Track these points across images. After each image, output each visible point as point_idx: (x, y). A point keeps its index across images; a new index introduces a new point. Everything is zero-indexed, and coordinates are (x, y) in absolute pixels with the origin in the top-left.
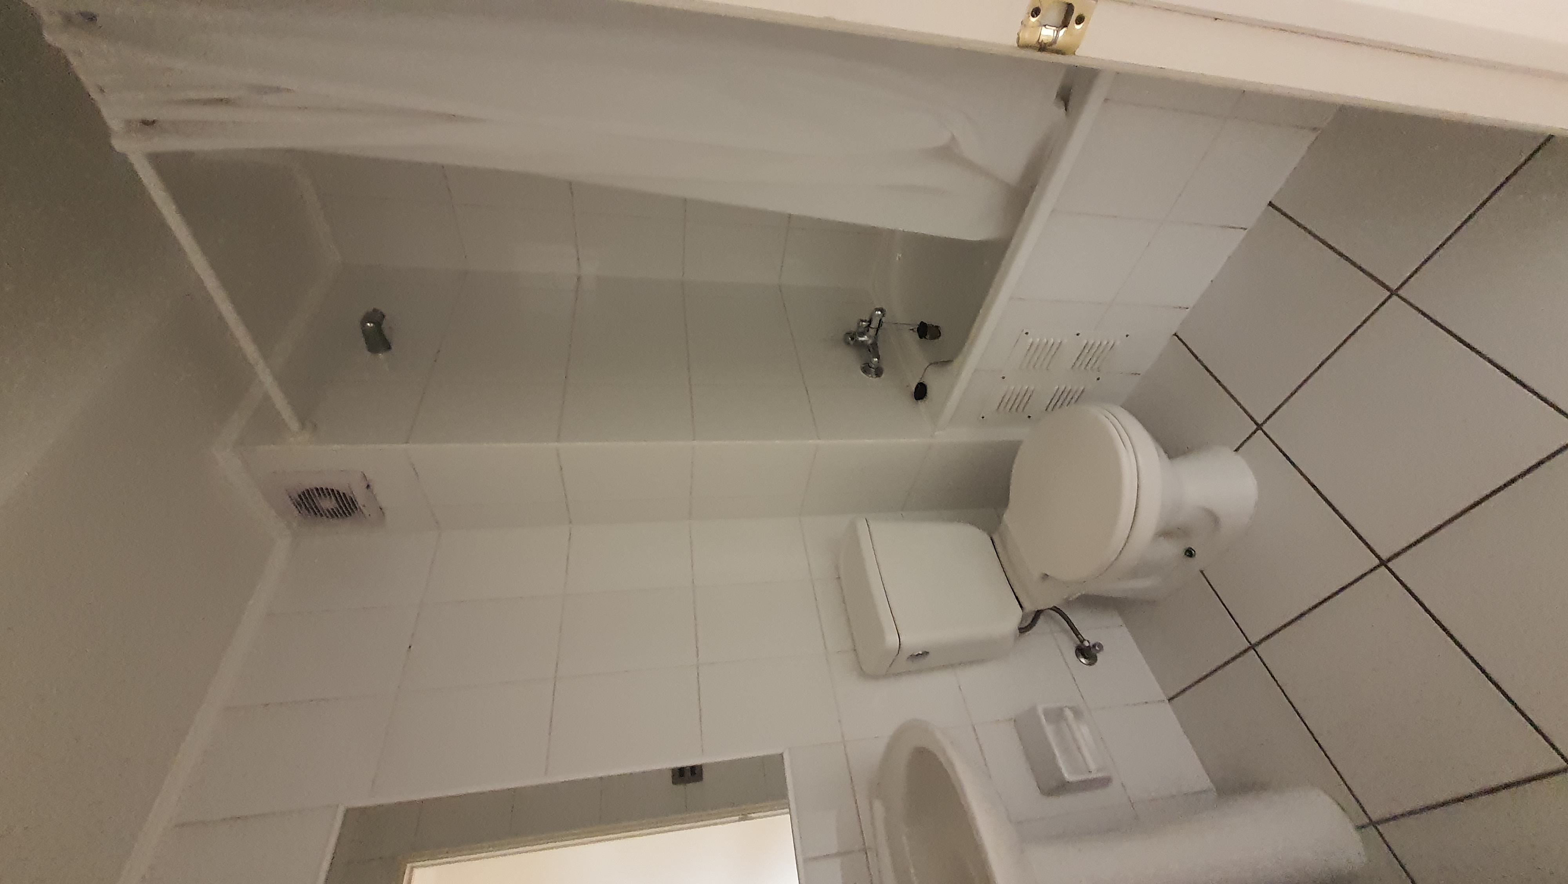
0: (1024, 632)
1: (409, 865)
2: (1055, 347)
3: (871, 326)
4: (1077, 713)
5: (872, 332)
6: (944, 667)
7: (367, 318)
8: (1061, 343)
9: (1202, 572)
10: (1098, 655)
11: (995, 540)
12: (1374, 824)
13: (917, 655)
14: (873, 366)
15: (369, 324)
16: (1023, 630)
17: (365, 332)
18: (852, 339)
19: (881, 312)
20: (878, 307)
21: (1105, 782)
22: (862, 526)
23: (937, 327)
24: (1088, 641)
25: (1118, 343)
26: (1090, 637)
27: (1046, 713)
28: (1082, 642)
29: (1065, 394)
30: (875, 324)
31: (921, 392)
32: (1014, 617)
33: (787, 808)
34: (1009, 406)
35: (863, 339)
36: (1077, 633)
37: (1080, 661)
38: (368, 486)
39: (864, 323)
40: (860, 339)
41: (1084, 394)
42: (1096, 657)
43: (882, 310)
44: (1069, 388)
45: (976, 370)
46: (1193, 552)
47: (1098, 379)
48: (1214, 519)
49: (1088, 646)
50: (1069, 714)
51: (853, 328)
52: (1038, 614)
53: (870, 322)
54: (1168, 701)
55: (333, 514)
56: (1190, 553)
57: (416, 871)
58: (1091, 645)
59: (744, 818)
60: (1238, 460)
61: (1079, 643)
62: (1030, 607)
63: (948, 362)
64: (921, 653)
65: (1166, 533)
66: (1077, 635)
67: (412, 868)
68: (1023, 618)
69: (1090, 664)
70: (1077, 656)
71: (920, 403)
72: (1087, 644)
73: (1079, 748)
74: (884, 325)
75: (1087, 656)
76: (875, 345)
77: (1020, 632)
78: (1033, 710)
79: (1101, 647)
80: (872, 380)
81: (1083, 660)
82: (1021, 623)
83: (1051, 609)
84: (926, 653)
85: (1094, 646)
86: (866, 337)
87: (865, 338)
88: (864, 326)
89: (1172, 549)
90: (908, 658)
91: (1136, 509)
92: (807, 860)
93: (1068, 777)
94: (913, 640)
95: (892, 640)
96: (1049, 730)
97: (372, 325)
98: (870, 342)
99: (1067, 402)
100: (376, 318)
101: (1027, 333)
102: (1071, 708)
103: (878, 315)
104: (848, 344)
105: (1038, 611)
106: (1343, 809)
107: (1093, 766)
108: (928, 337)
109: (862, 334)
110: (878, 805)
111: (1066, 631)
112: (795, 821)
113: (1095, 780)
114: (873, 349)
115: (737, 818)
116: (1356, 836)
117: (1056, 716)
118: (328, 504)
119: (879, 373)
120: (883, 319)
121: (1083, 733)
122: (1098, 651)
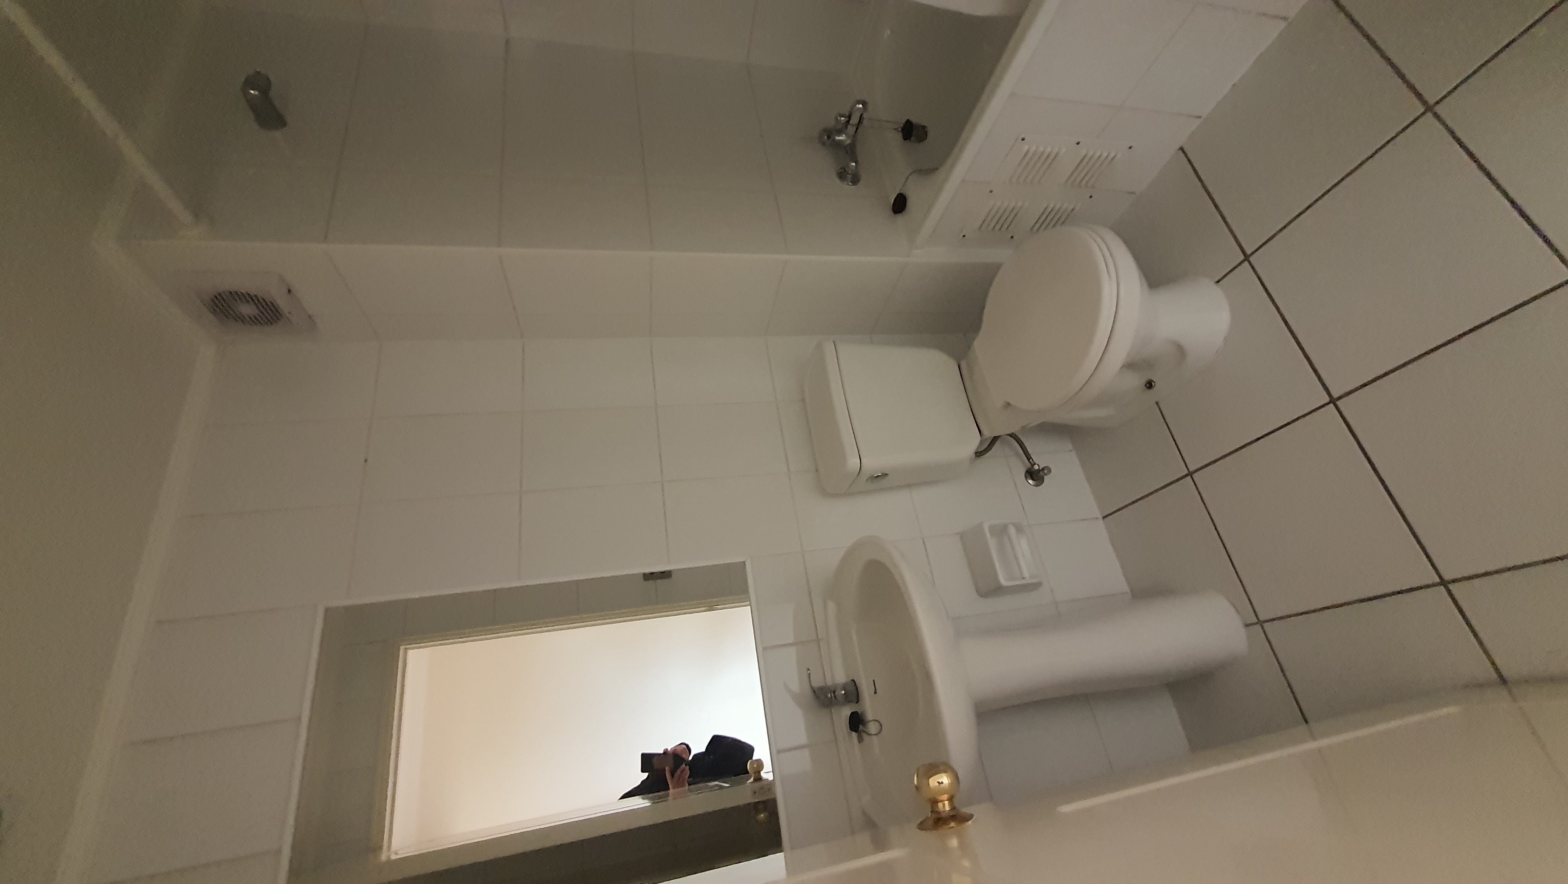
0: (979, 456)
1: (404, 647)
2: (1052, 157)
3: (851, 122)
4: (1019, 529)
5: (851, 130)
6: (900, 487)
7: (250, 83)
8: (1057, 154)
9: (1157, 403)
10: (1045, 477)
11: (962, 366)
12: (1261, 623)
13: (876, 477)
14: (850, 172)
15: (252, 92)
16: (979, 454)
17: (251, 103)
18: (829, 137)
19: (863, 105)
20: (859, 98)
21: (1036, 586)
22: (829, 348)
23: (924, 127)
24: (1038, 465)
25: (1119, 156)
26: (1040, 462)
27: (992, 529)
28: (1033, 465)
29: (1053, 213)
30: (854, 120)
31: (900, 205)
32: (974, 442)
33: (747, 601)
34: (992, 225)
35: (841, 138)
36: (1029, 457)
37: (1028, 482)
38: (289, 291)
39: (842, 119)
40: (837, 138)
41: (1074, 212)
42: (1043, 479)
43: (864, 103)
44: (1058, 206)
45: (963, 181)
46: (1153, 384)
47: (1091, 197)
48: (1180, 350)
49: (1037, 470)
50: (1012, 530)
51: (830, 123)
52: (995, 439)
53: (850, 117)
54: (1101, 519)
55: (255, 321)
56: (1150, 385)
57: (411, 653)
58: (1040, 469)
59: (711, 608)
60: (1217, 293)
61: (1029, 465)
62: (988, 434)
63: (934, 170)
64: (880, 474)
65: (1130, 366)
66: (1029, 460)
67: (406, 649)
68: (981, 443)
69: (1036, 485)
70: (1026, 477)
71: (899, 217)
72: (1036, 467)
73: (1016, 558)
74: (865, 122)
75: (1035, 478)
76: (853, 146)
77: (976, 456)
78: (980, 526)
79: (1050, 471)
80: (847, 188)
81: (1031, 481)
82: (979, 447)
83: (1007, 435)
84: (885, 475)
85: (1043, 469)
86: (844, 135)
87: (842, 138)
88: (843, 122)
89: (1135, 381)
90: (867, 480)
91: (1109, 339)
92: (764, 649)
93: (1004, 582)
94: (873, 463)
95: (853, 462)
96: (992, 543)
97: (257, 93)
98: (849, 142)
99: (1053, 223)
100: (258, 81)
101: (1023, 139)
102: (1014, 525)
103: (860, 108)
104: (824, 144)
105: (994, 437)
106: (1237, 611)
107: (1026, 574)
108: (912, 138)
109: (840, 132)
110: (831, 606)
111: (1018, 455)
112: (755, 612)
113: (1029, 584)
114: (850, 151)
115: (704, 608)
116: (1242, 631)
117: (1001, 531)
118: (247, 310)
119: (855, 180)
120: (865, 115)
121: (1023, 546)
122: (1046, 474)
